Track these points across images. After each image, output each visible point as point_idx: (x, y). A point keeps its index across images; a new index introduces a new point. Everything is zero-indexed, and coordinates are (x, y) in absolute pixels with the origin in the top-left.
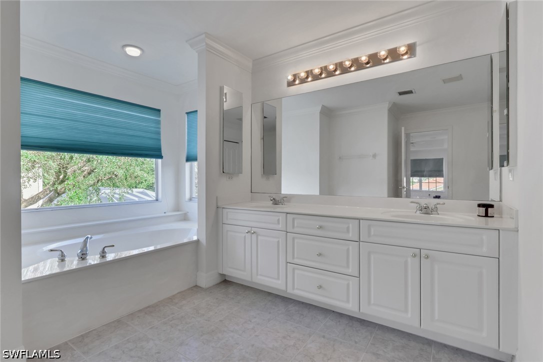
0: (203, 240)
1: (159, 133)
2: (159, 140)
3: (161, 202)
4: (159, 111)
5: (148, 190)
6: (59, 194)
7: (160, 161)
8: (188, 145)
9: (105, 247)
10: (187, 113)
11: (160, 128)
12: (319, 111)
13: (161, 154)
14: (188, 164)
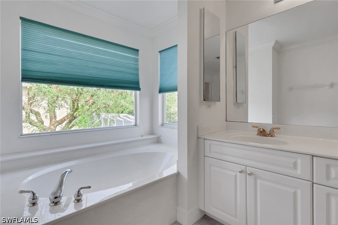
0: (185, 174)
1: (137, 69)
2: (138, 75)
3: (139, 127)
4: (138, 50)
5: (129, 114)
6: (75, 118)
7: (138, 92)
8: (161, 79)
9: (81, 188)
10: (160, 52)
11: (138, 65)
12: (272, 47)
13: (139, 87)
14: (160, 95)
